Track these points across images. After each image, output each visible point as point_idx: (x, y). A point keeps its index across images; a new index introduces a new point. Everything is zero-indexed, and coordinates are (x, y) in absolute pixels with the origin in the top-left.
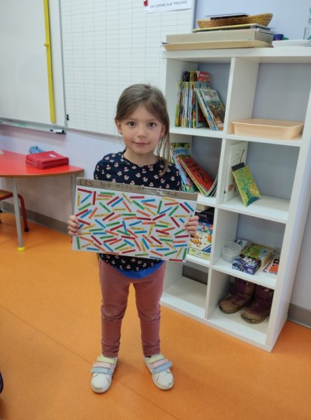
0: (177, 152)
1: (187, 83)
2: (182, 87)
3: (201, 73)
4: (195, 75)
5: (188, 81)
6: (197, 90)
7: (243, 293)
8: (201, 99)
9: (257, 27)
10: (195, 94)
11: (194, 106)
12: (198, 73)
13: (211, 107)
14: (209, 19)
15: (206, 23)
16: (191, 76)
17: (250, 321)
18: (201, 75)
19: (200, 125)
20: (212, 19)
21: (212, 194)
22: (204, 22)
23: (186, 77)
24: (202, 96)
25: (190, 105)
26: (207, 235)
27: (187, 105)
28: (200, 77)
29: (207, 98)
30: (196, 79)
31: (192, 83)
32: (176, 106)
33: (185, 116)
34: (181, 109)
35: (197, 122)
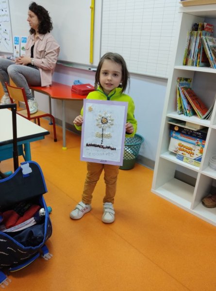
0: (182, 84)
1: (196, 32)
2: (191, 35)
3: (207, 25)
4: (203, 26)
5: (197, 30)
8: (206, 44)
10: (201, 40)
11: (200, 49)
12: (205, 24)
13: (213, 51)
16: (200, 27)
18: (208, 27)
19: (202, 64)
21: (207, 118)
23: (195, 27)
24: (207, 42)
25: (197, 49)
26: (199, 148)
27: (194, 48)
28: (206, 28)
29: (211, 44)
30: (203, 28)
31: (199, 32)
32: (185, 50)
33: (192, 57)
34: (189, 52)
35: (200, 61)
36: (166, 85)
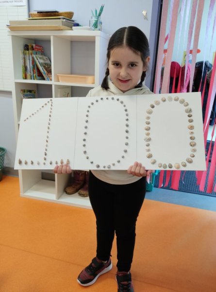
1: (27, 51)
2: (24, 54)
3: (36, 46)
4: (32, 47)
5: (28, 50)
6: (34, 56)
7: (78, 180)
8: (37, 61)
9: (64, 19)
10: (33, 58)
11: (34, 68)
12: (34, 45)
13: (44, 67)
14: (37, 13)
15: (35, 15)
16: (29, 47)
18: (36, 47)
19: (39, 78)
20: (38, 12)
22: (33, 14)
23: (26, 48)
24: (37, 59)
25: (31, 65)
27: (29, 65)
28: (35, 48)
29: (41, 61)
30: (33, 49)
31: (30, 51)
32: (22, 66)
33: (29, 72)
34: (26, 68)
35: (37, 76)
36: (12, 97)
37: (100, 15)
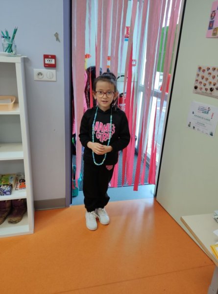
7: (5, 208)
17: (15, 222)
37: (13, 38)
